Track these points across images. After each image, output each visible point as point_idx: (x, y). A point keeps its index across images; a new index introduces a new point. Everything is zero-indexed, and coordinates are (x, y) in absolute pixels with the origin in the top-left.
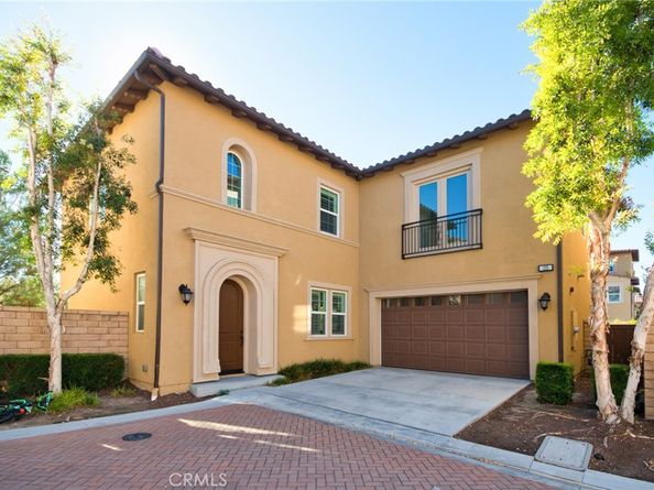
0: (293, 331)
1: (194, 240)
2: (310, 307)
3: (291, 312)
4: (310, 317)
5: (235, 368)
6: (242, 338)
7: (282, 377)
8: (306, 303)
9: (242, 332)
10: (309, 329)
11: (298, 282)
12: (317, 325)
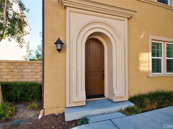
0: (139, 70)
1: (65, 7)
2: (150, 54)
3: (138, 57)
4: (151, 60)
5: (100, 93)
6: (103, 75)
7: (132, 105)
8: (148, 52)
9: (103, 71)
10: (151, 68)
11: (142, 36)
12: (156, 66)
